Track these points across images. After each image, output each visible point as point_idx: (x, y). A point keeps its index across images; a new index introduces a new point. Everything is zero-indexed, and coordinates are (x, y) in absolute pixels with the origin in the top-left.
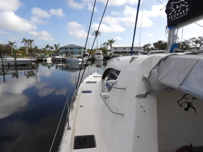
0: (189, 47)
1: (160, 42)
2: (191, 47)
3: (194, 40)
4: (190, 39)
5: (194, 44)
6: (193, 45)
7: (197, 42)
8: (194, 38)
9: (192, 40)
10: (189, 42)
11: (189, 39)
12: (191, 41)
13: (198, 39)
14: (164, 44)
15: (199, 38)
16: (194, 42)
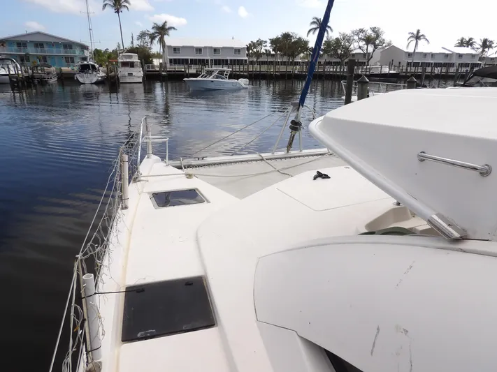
0: (351, 51)
1: (287, 36)
2: (354, 52)
3: (361, 35)
4: (353, 33)
5: (362, 43)
6: (360, 48)
7: (368, 40)
8: (362, 31)
9: (358, 35)
10: (350, 39)
11: (351, 32)
12: (356, 38)
13: (370, 32)
14: (295, 42)
15: (374, 30)
16: (360, 39)
